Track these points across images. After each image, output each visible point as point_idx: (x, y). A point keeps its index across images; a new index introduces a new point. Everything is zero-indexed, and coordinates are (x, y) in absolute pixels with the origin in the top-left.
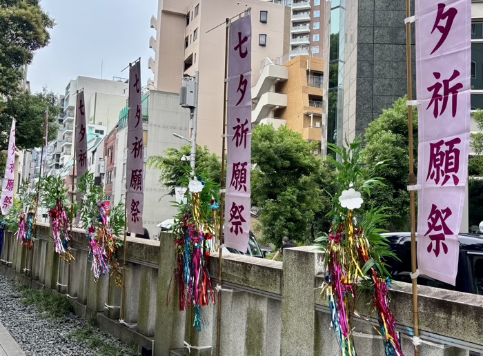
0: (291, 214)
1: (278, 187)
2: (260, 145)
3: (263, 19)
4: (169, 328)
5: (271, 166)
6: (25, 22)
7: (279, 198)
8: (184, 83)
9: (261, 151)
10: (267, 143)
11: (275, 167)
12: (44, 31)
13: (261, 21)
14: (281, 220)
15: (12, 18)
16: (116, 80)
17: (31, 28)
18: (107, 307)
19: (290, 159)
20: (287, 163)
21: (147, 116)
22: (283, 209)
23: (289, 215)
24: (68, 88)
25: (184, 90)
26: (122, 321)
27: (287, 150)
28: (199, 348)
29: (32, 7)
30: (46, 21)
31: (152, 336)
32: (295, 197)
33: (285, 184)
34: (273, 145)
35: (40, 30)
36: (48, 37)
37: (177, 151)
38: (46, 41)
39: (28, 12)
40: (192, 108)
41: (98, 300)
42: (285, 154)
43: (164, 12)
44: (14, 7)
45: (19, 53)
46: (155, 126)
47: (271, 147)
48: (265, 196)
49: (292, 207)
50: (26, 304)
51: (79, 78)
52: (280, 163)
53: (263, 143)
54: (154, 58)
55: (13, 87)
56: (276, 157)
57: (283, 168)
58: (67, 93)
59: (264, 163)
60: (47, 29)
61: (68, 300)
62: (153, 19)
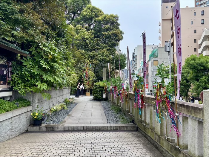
0: (205, 86)
1: (199, 76)
2: (190, 63)
3: (202, 14)
4: (137, 114)
5: (195, 69)
6: (115, 34)
7: (200, 80)
8: (165, 44)
9: (191, 64)
10: (193, 61)
11: (197, 70)
12: (121, 36)
13: (201, 15)
14: (201, 88)
15: (112, 34)
16: (150, 45)
17: (117, 36)
18: (127, 110)
19: (204, 66)
20: (202, 68)
21: (158, 56)
22: (201, 84)
23: (204, 86)
24: (135, 50)
25: (166, 46)
26: (129, 113)
27: (202, 63)
28: (142, 119)
29: (117, 29)
30: (122, 32)
31: (134, 117)
32: (206, 80)
33: (202, 75)
34: (196, 62)
35: (120, 36)
36: (123, 37)
37: (167, 66)
38: (122, 38)
39: (116, 31)
40: (169, 52)
41: (125, 108)
42: (201, 65)
43: (163, 20)
44: (112, 31)
45: (114, 43)
46: (160, 59)
47: (195, 63)
48: (195, 80)
49: (205, 83)
50: (111, 109)
51: (138, 46)
52: (199, 68)
53: (192, 61)
54: (160, 36)
55: (114, 53)
56: (197, 66)
57: (201, 70)
58: (135, 51)
59: (192, 68)
60: (122, 35)
61: (120, 109)
62: (159, 23)
